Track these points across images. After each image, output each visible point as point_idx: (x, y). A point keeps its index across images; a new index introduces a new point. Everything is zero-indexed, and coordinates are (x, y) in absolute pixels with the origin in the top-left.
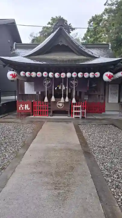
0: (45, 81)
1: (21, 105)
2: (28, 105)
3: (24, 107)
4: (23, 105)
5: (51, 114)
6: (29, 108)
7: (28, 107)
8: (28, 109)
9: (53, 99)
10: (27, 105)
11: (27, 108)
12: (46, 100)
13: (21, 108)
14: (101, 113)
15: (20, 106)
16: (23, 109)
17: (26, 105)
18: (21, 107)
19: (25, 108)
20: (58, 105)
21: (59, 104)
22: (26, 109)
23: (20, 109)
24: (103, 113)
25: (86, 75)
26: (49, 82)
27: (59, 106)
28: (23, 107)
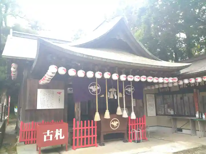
1: (48, 132)
2: (61, 130)
3: (54, 134)
4: (52, 132)
6: (62, 136)
7: (61, 134)
8: (61, 138)
9: (107, 115)
10: (59, 130)
11: (59, 136)
13: (48, 138)
15: (46, 134)
16: (51, 139)
17: (57, 130)
18: (48, 135)
19: (56, 136)
21: (113, 123)
22: (57, 139)
23: (45, 140)
27: (113, 126)
28: (51, 136)
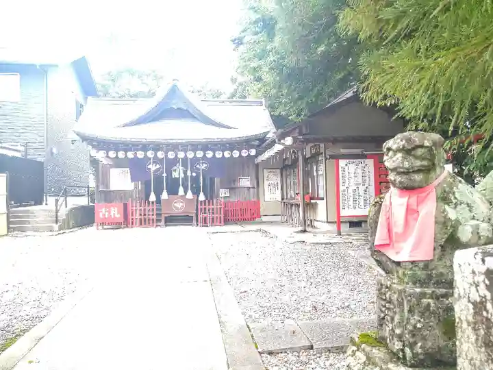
0: (150, 163)
1: (104, 209)
2: (116, 208)
3: (109, 212)
4: (107, 210)
5: (163, 222)
6: (118, 214)
7: (116, 213)
8: (117, 216)
9: (165, 195)
10: (114, 208)
12: (153, 198)
13: (104, 215)
14: (254, 219)
15: (102, 212)
16: (107, 216)
17: (112, 209)
19: (112, 214)
20: (175, 207)
21: (175, 205)
22: (113, 216)
23: (101, 216)
24: (257, 220)
25: (219, 155)
26: (158, 166)
27: (177, 208)
28: (107, 213)
